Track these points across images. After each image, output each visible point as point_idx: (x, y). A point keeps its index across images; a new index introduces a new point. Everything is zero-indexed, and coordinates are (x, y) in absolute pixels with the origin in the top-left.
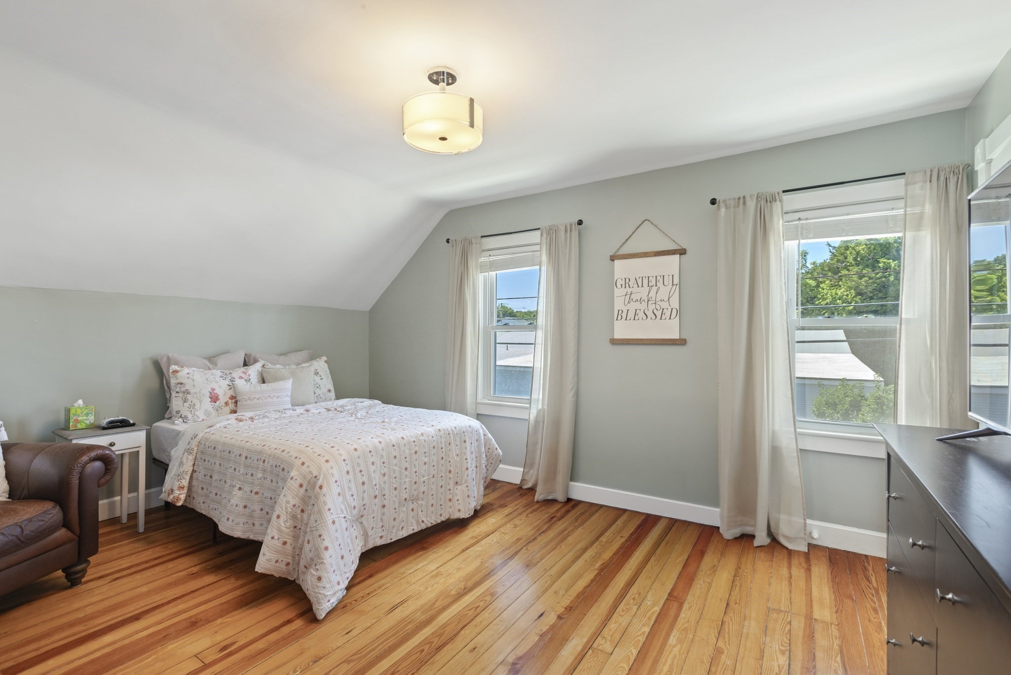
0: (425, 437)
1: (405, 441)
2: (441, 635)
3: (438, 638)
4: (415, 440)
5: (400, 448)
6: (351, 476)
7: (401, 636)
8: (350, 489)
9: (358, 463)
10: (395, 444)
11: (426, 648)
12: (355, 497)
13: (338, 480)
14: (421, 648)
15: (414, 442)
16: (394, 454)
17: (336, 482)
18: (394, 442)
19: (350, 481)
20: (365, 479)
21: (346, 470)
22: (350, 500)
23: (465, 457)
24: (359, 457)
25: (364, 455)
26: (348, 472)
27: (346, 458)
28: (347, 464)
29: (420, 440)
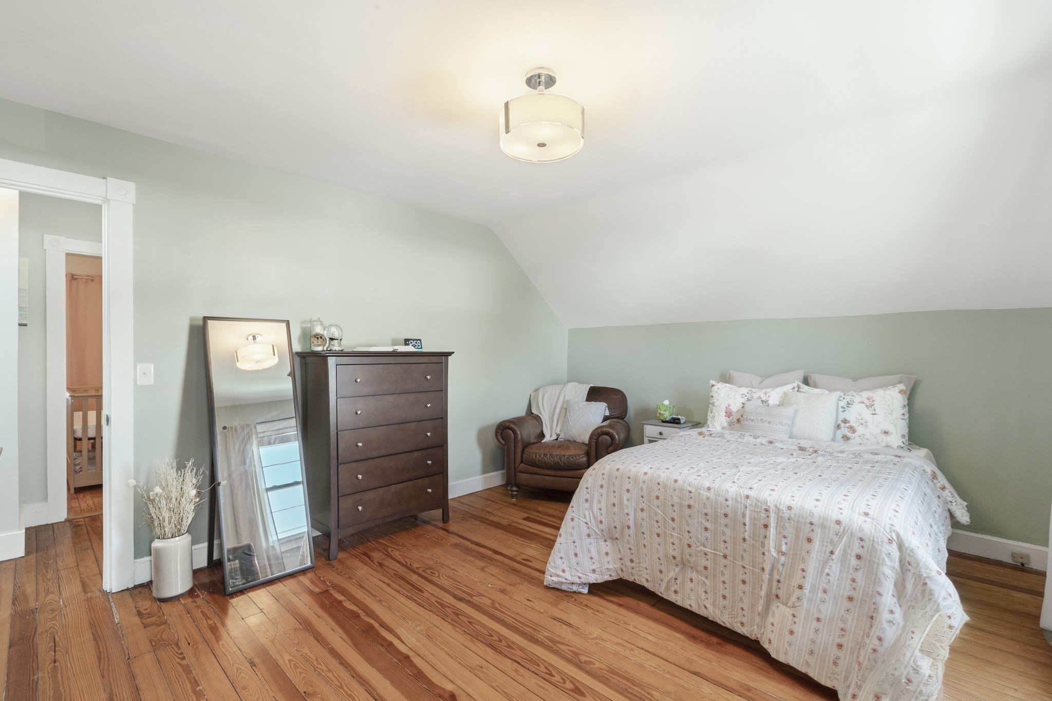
0: (711, 495)
1: (677, 485)
2: (509, 647)
3: (506, 644)
4: (693, 490)
5: (666, 491)
6: (604, 491)
7: (515, 625)
8: (599, 502)
9: (614, 483)
10: (661, 483)
11: (495, 638)
12: (602, 512)
13: (589, 487)
14: (493, 634)
15: (690, 492)
16: (657, 493)
17: (587, 488)
18: (661, 480)
19: (601, 495)
20: (616, 501)
21: (600, 483)
22: (596, 512)
23: (802, 566)
24: (616, 478)
25: (622, 477)
26: (602, 486)
27: (605, 474)
28: (603, 479)
29: (700, 494)
